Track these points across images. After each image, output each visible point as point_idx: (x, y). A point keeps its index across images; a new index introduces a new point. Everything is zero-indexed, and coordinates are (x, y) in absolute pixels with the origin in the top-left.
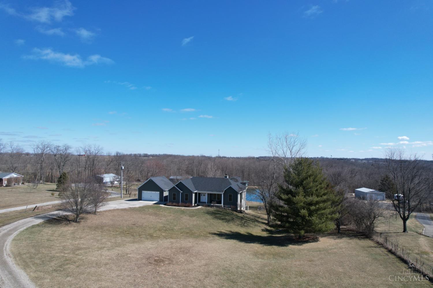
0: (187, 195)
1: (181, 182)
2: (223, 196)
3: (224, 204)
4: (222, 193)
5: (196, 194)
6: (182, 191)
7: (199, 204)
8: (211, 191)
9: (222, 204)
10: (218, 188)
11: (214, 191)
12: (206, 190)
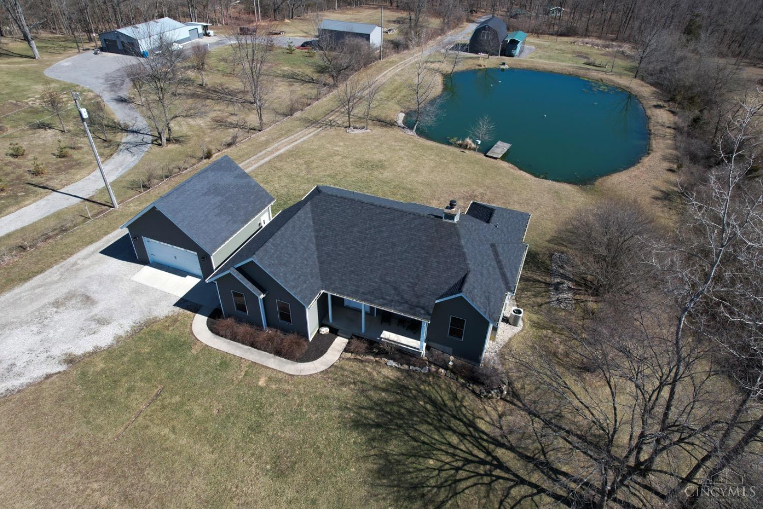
0: (283, 307)
1: (252, 261)
3: (427, 340)
4: (424, 319)
6: (263, 291)
7: (336, 326)
8: (381, 300)
9: (421, 339)
10: (408, 286)
11: (391, 306)
12: (361, 290)
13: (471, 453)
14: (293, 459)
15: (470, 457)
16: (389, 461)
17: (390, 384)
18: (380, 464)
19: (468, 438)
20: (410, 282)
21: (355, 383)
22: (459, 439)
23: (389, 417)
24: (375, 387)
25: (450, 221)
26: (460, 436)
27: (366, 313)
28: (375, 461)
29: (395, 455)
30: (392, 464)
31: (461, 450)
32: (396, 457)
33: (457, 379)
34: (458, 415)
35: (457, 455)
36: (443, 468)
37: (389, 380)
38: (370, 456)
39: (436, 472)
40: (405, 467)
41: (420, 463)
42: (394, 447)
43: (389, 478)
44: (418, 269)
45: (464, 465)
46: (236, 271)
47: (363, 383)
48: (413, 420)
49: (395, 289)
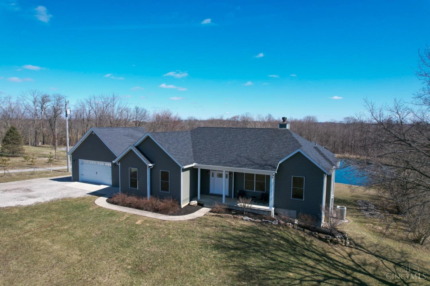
0: (165, 176)
1: (147, 136)
2: (272, 180)
3: (275, 206)
4: (272, 173)
5: (193, 171)
6: (152, 163)
7: (203, 201)
8: (238, 165)
9: (270, 205)
10: (257, 157)
11: (245, 167)
12: (223, 162)
13: (330, 272)
14: (155, 264)
15: (329, 275)
16: (249, 270)
17: (247, 228)
18: (240, 272)
19: (323, 262)
20: (259, 155)
21: (216, 226)
22: (315, 262)
23: (247, 245)
24: (234, 229)
25: (283, 129)
26: (315, 261)
27: (226, 197)
28: (235, 270)
29: (254, 267)
30: (252, 272)
31: (320, 270)
32: (255, 268)
33: (303, 230)
34: (310, 249)
35: (316, 272)
36: (304, 279)
37: (245, 226)
38: (230, 266)
39: (298, 282)
40: (265, 275)
41: (279, 274)
42: (253, 262)
43: (249, 281)
44: (264, 149)
45: (325, 280)
46: (135, 148)
47: (222, 226)
48: (269, 248)
49: (248, 159)
